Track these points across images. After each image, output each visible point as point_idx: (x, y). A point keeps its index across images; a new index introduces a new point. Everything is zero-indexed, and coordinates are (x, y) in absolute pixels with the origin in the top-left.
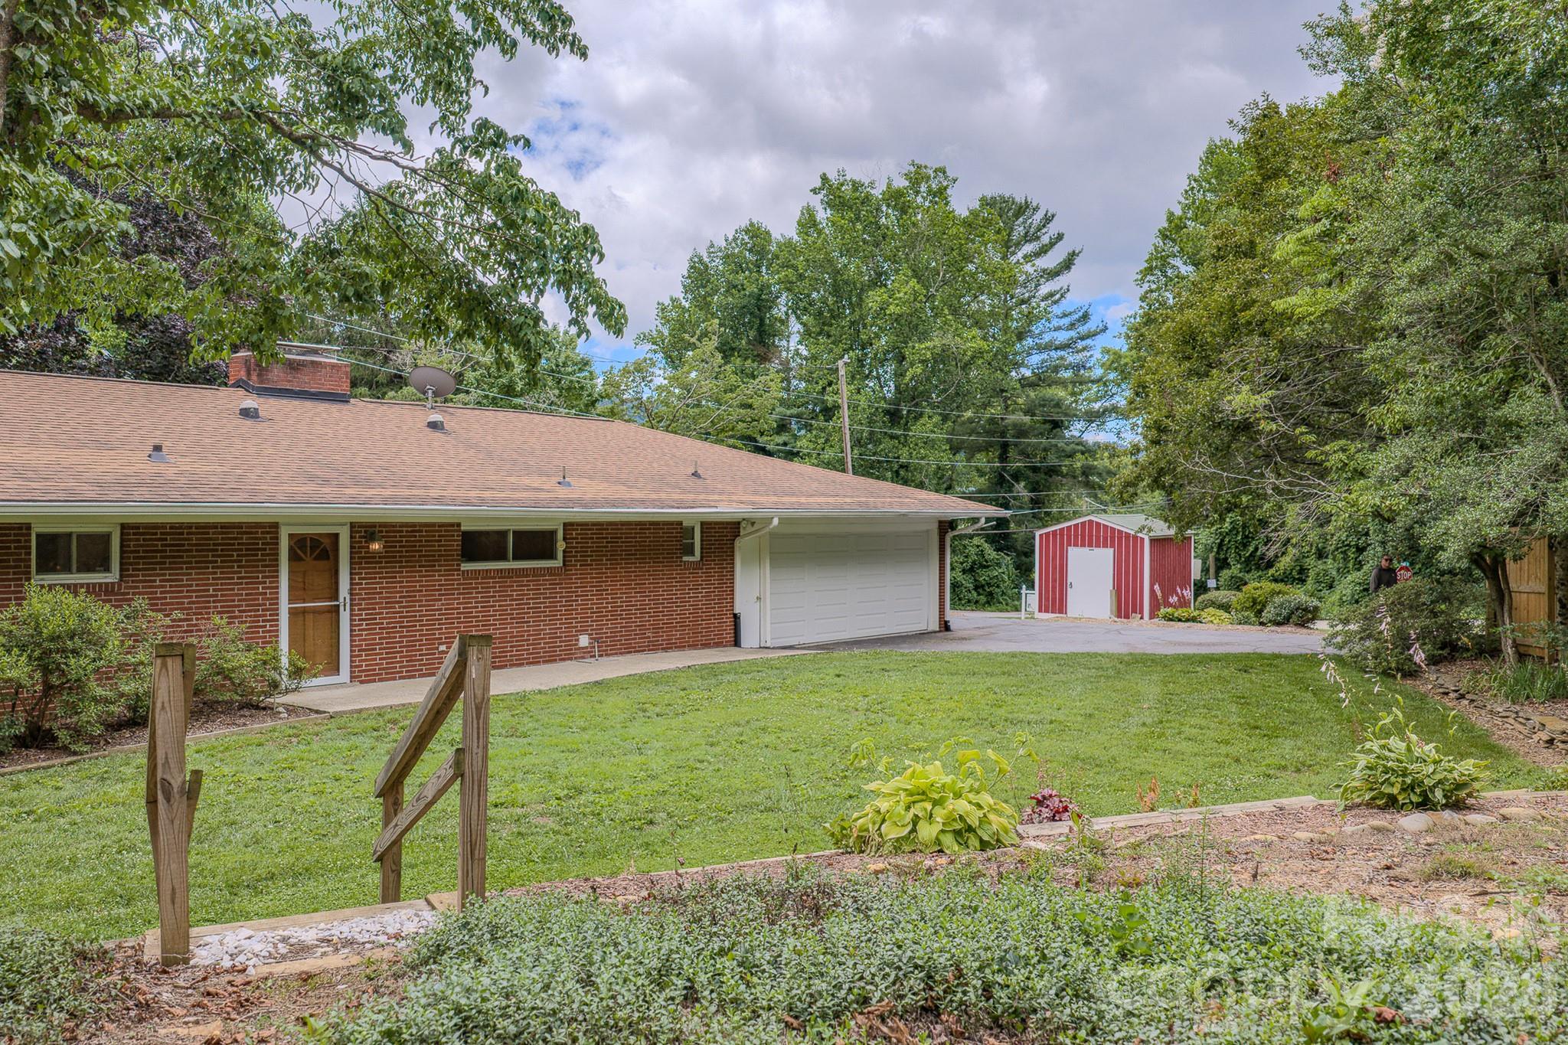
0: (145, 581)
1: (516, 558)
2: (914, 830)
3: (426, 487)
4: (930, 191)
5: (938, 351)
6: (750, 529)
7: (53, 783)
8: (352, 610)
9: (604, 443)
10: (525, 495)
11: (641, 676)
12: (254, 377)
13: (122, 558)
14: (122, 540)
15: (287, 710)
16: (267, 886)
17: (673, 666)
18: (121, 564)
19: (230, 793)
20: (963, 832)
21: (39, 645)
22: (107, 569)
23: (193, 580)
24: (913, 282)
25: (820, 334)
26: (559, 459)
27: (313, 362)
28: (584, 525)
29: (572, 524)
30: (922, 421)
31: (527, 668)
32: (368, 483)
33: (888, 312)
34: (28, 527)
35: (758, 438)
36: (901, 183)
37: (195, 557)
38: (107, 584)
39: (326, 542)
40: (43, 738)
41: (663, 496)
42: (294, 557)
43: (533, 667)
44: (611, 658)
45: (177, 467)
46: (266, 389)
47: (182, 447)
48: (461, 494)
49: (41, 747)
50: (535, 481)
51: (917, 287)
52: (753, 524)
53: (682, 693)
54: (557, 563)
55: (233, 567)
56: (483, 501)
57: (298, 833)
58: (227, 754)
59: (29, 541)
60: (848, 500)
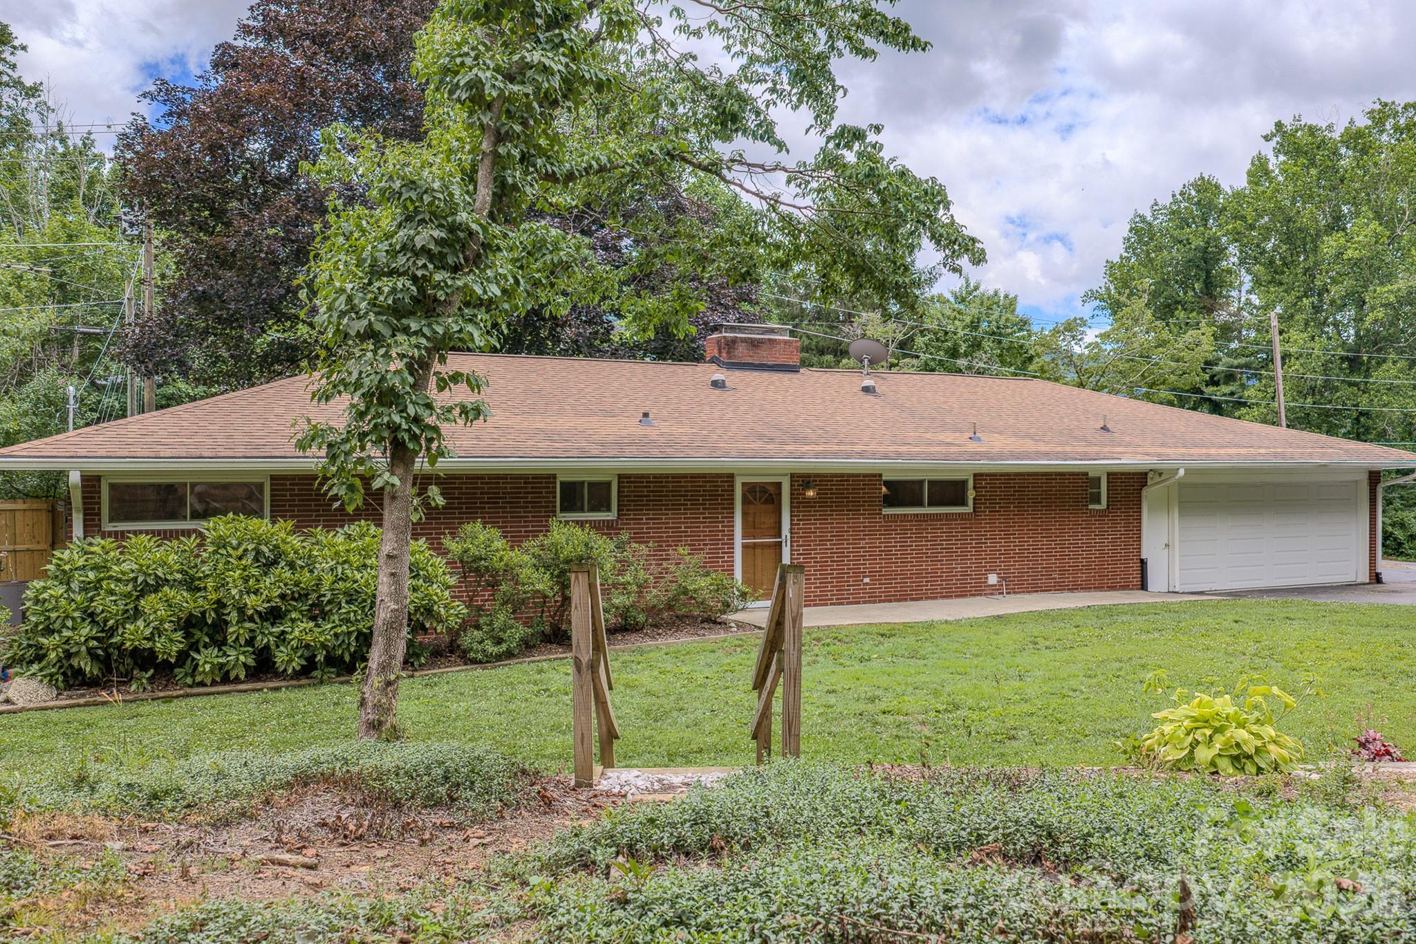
0: (635, 519)
1: (930, 504)
2: (1191, 752)
3: (852, 443)
4: (1396, 128)
5: (1403, 293)
6: (1157, 479)
7: (565, 670)
8: (791, 546)
9: (1019, 400)
10: (937, 449)
11: (1040, 612)
12: (724, 355)
13: (619, 501)
14: (619, 487)
15: (737, 625)
16: (696, 758)
17: (1073, 606)
18: (619, 505)
19: (684, 686)
20: (1239, 759)
21: (557, 566)
22: (609, 509)
23: (670, 518)
24: (1374, 225)
25: (1270, 282)
26: (974, 416)
27: (770, 340)
28: (993, 476)
29: (981, 475)
30: (1385, 366)
31: (941, 601)
32: (805, 441)
33: (1345, 257)
34: (554, 476)
35: (1204, 388)
36: (1363, 122)
37: (671, 500)
38: (608, 521)
39: (771, 489)
40: (562, 636)
41: (1068, 449)
42: (745, 501)
43: (946, 601)
44: (1018, 596)
45: (660, 429)
46: (733, 364)
47: (665, 413)
48: (882, 449)
49: (560, 644)
50: (948, 437)
51: (1379, 229)
52: (1160, 474)
53: (1075, 630)
54: (969, 509)
55: (699, 509)
56: (899, 455)
57: (727, 721)
58: (687, 657)
59: (555, 487)
60: (1263, 451)
